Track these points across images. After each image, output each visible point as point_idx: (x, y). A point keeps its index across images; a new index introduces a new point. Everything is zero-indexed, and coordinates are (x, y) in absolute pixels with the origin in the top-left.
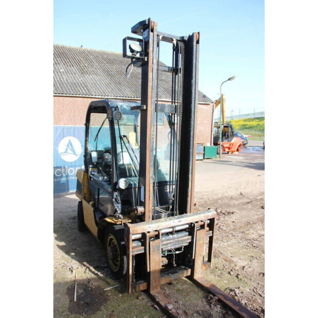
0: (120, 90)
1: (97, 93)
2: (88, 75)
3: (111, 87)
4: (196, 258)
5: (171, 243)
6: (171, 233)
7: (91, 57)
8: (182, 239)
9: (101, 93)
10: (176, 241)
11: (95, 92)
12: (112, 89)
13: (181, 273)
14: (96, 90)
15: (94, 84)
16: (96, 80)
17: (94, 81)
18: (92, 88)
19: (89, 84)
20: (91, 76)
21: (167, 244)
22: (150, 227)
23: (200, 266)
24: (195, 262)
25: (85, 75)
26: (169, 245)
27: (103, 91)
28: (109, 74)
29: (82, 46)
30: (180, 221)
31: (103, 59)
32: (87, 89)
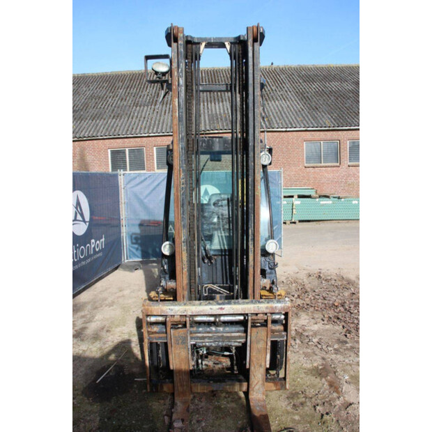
0: (315, 118)
1: (280, 125)
2: (273, 102)
3: (302, 115)
4: (252, 368)
5: (209, 338)
6: (214, 323)
7: (283, 77)
8: (228, 335)
9: (286, 124)
10: (219, 337)
11: (278, 124)
12: (304, 117)
13: (230, 385)
14: (280, 120)
15: (279, 113)
16: (282, 108)
17: (280, 108)
18: (275, 118)
19: (273, 113)
20: (277, 102)
21: (203, 338)
22: (172, 310)
23: (260, 383)
24: (251, 373)
25: (269, 102)
26: (207, 340)
27: (289, 121)
28: (303, 96)
29: (272, 64)
30: (221, 309)
31: (299, 76)
32: (268, 120)
